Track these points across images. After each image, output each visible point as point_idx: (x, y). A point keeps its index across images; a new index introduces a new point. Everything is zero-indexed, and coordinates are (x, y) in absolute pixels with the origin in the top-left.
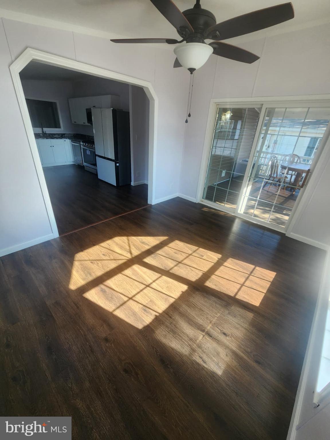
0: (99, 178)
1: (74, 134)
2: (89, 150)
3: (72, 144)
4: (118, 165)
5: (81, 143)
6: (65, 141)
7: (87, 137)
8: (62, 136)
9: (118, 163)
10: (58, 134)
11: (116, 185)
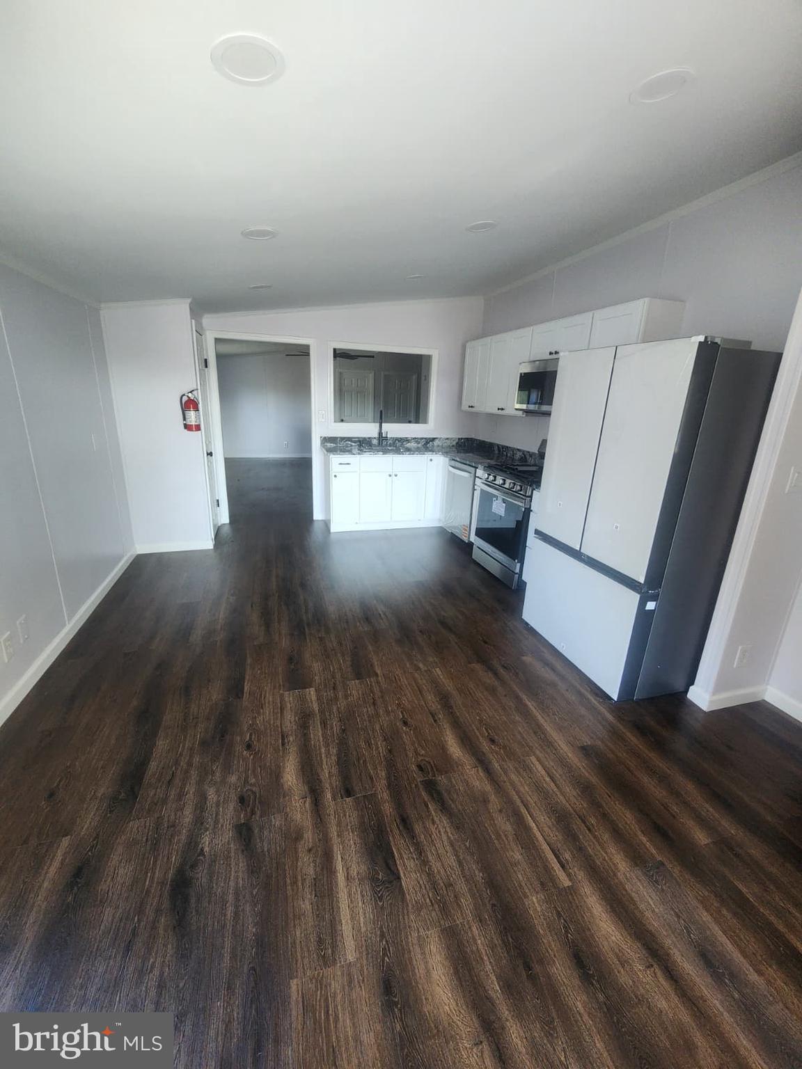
0: (523, 617)
1: (459, 439)
2: (504, 501)
3: (450, 472)
4: (651, 606)
5: (480, 472)
6: (431, 460)
7: (497, 452)
8: (427, 445)
9: (654, 598)
10: (416, 440)
11: (615, 697)
